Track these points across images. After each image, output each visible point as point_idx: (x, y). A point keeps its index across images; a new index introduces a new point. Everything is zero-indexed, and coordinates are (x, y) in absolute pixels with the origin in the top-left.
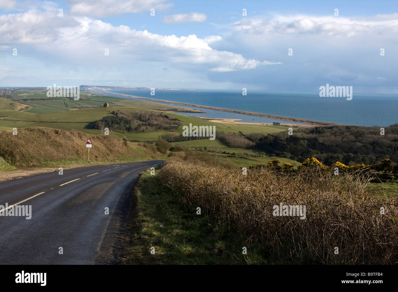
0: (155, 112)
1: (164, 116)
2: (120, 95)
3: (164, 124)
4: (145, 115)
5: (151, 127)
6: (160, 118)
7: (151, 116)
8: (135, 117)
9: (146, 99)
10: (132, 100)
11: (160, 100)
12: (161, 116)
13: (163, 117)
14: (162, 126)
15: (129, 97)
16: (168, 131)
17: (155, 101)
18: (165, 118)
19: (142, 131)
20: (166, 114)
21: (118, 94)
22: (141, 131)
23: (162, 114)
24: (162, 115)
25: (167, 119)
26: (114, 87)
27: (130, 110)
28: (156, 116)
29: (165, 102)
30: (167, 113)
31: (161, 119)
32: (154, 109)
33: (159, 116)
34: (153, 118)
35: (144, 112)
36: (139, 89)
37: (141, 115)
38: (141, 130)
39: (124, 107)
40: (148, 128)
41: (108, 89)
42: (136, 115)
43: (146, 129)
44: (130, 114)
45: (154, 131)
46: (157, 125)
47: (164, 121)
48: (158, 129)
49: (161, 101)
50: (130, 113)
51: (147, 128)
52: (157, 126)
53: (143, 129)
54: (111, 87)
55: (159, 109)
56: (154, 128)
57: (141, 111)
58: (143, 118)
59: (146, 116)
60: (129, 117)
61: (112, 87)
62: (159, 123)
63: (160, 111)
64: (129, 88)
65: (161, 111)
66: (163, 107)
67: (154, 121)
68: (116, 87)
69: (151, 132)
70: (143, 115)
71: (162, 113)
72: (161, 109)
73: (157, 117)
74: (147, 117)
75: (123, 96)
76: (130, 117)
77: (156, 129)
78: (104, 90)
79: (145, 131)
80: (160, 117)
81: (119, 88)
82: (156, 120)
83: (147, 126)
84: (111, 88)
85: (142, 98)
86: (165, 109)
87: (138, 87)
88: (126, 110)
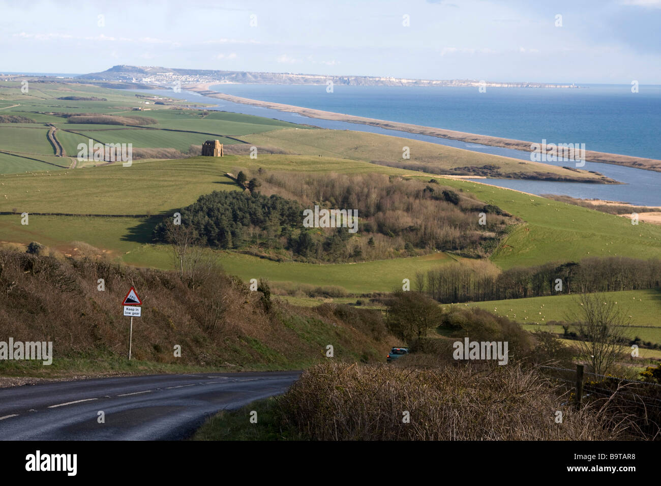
0: (407, 179)
1: (442, 195)
2: (268, 107)
3: (441, 227)
4: (366, 190)
5: (386, 238)
6: (423, 201)
7: (388, 193)
8: (326, 199)
9: (372, 123)
10: (315, 127)
11: (430, 129)
12: (428, 194)
13: (436, 198)
14: (432, 236)
15: (303, 114)
16: (454, 257)
17: (410, 131)
18: (444, 204)
19: (351, 256)
20: (450, 188)
21: (262, 102)
22: (347, 253)
23: (433, 186)
24: (431, 190)
25: (452, 205)
26: (244, 74)
27: (304, 168)
28: (408, 195)
29: (450, 138)
30: (453, 184)
31: (431, 206)
32: (405, 168)
33: (422, 193)
34: (397, 204)
35: (358, 179)
36: (345, 82)
37: (349, 191)
38: (349, 249)
39: (283, 156)
40: (376, 243)
41: (222, 82)
42: (329, 189)
43: (369, 249)
44: (305, 186)
45: (403, 256)
46: (412, 229)
47: (443, 214)
48: (416, 245)
49: (432, 134)
50: (308, 183)
51: (371, 242)
52: (412, 236)
53: (357, 247)
54: (232, 73)
55: (422, 164)
56: (400, 241)
57: (350, 175)
58: (359, 200)
59: (368, 196)
60: (301, 196)
61: (237, 74)
62: (419, 222)
63: (426, 175)
64: (306, 81)
65: (432, 172)
66: (439, 158)
67: (399, 212)
68: (255, 76)
69: (387, 258)
70: (357, 189)
71: (433, 181)
72: (430, 165)
73: (411, 200)
74: (374, 196)
75: (279, 111)
76: (305, 197)
77: (407, 247)
78: (205, 85)
79: (364, 255)
80: (424, 197)
81: (263, 77)
82: (408, 209)
83: (371, 235)
84: (232, 79)
85: (355, 122)
86: (447, 167)
87: (340, 75)
88: (290, 168)
